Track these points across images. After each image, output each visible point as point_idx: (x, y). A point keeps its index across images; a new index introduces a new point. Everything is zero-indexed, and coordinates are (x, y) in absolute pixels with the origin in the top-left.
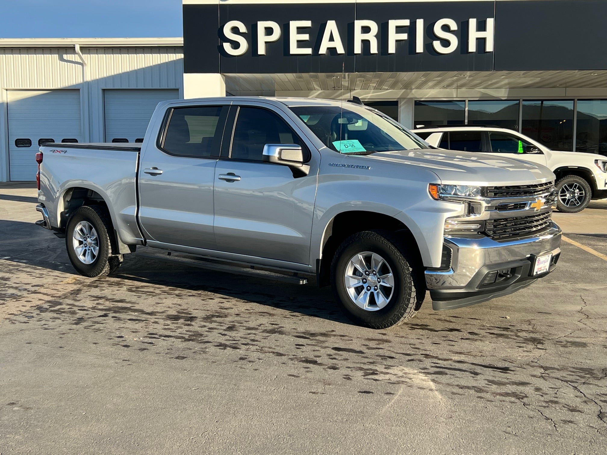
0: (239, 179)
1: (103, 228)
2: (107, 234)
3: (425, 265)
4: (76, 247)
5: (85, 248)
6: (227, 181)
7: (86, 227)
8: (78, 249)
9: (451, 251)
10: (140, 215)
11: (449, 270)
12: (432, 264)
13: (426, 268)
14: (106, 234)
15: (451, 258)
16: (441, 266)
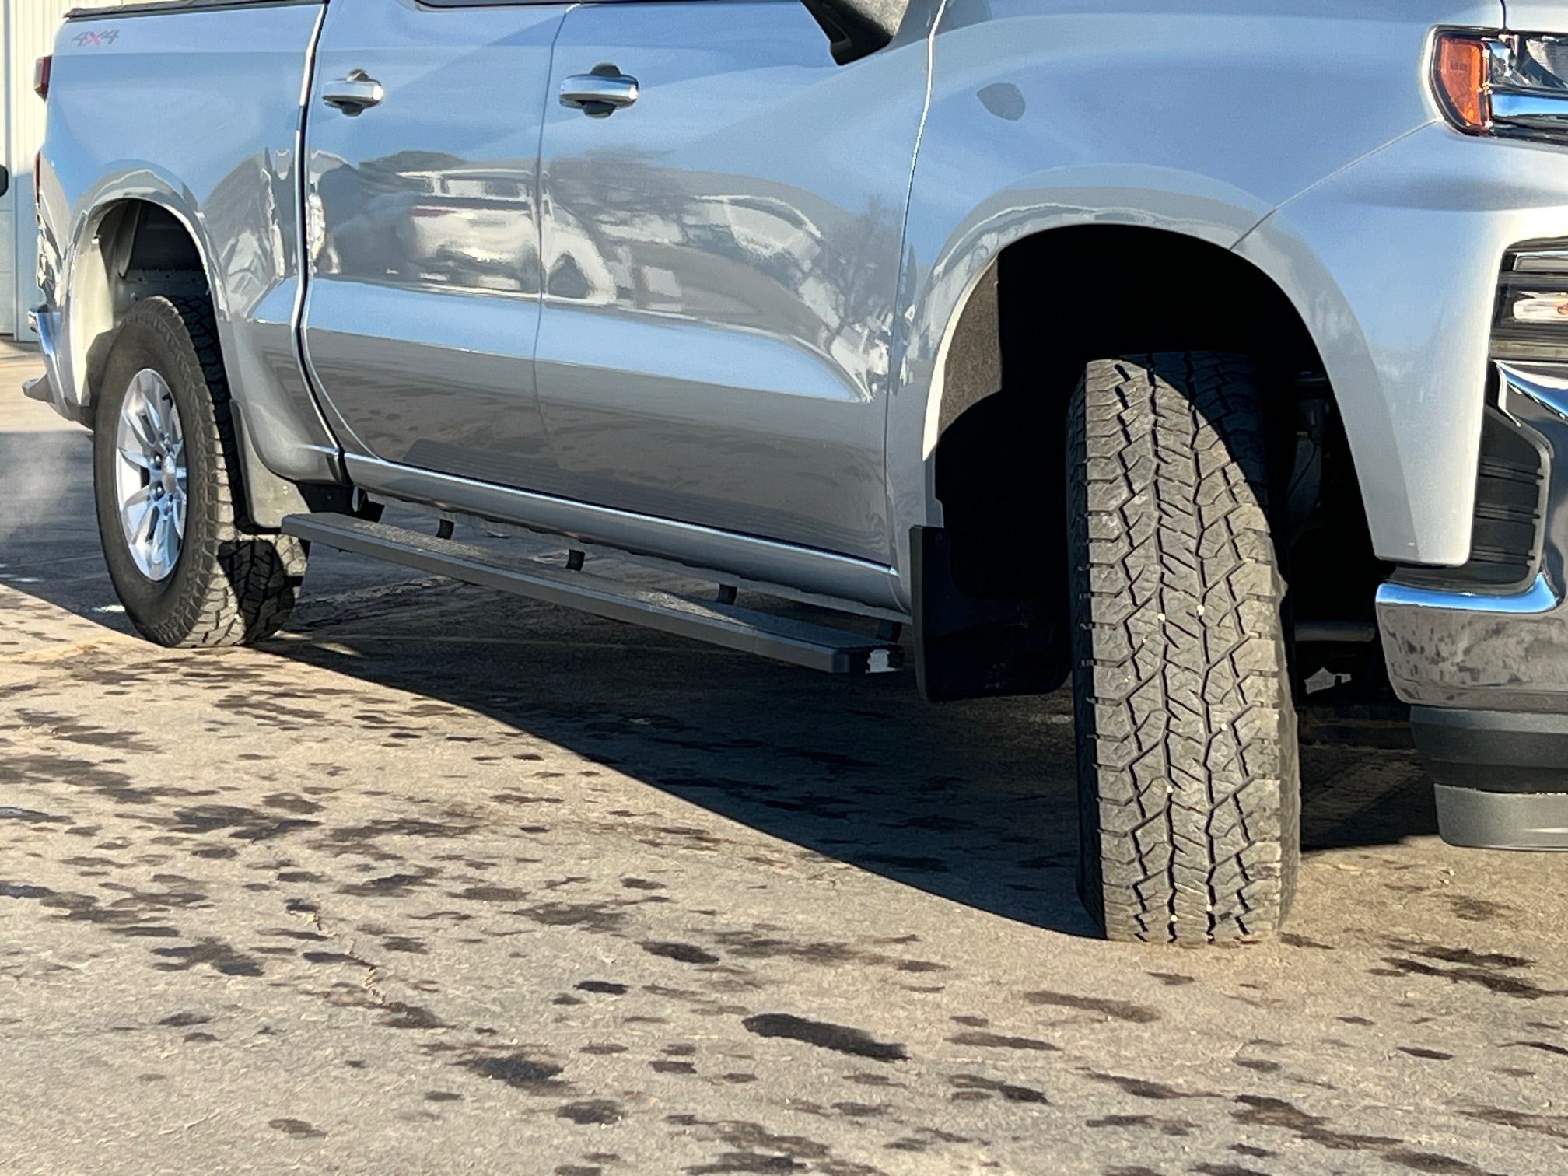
0: (632, 93)
1: (203, 399)
2: (215, 428)
3: (1382, 550)
4: (127, 497)
5: (154, 504)
6: (589, 113)
7: (155, 397)
8: (131, 510)
9: (1539, 465)
10: (304, 325)
11: (1522, 586)
12: (1414, 540)
13: (1387, 570)
14: (210, 428)
15: (1536, 505)
16: (1471, 559)
